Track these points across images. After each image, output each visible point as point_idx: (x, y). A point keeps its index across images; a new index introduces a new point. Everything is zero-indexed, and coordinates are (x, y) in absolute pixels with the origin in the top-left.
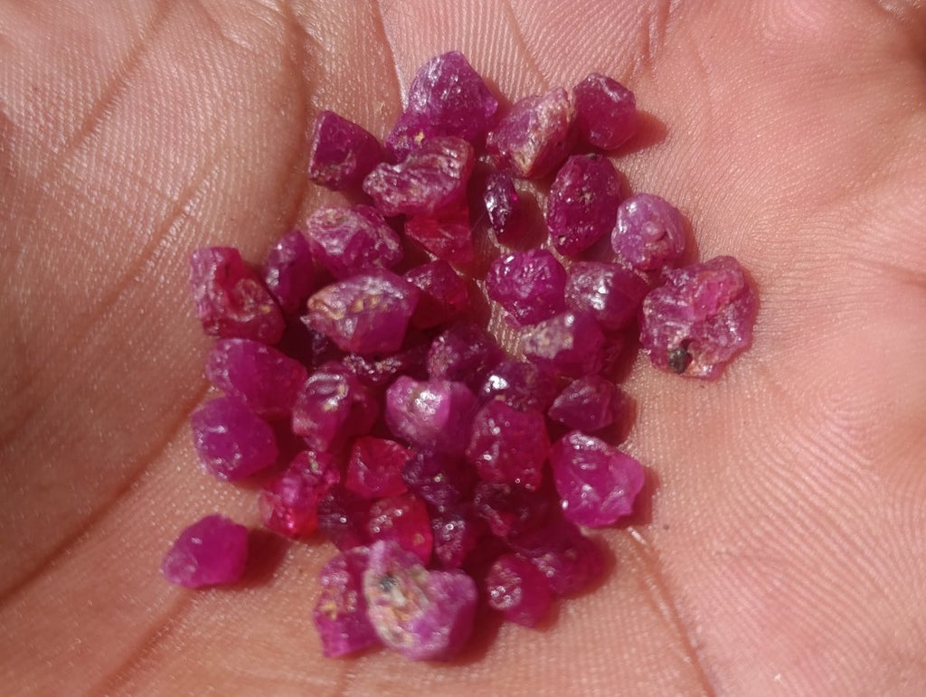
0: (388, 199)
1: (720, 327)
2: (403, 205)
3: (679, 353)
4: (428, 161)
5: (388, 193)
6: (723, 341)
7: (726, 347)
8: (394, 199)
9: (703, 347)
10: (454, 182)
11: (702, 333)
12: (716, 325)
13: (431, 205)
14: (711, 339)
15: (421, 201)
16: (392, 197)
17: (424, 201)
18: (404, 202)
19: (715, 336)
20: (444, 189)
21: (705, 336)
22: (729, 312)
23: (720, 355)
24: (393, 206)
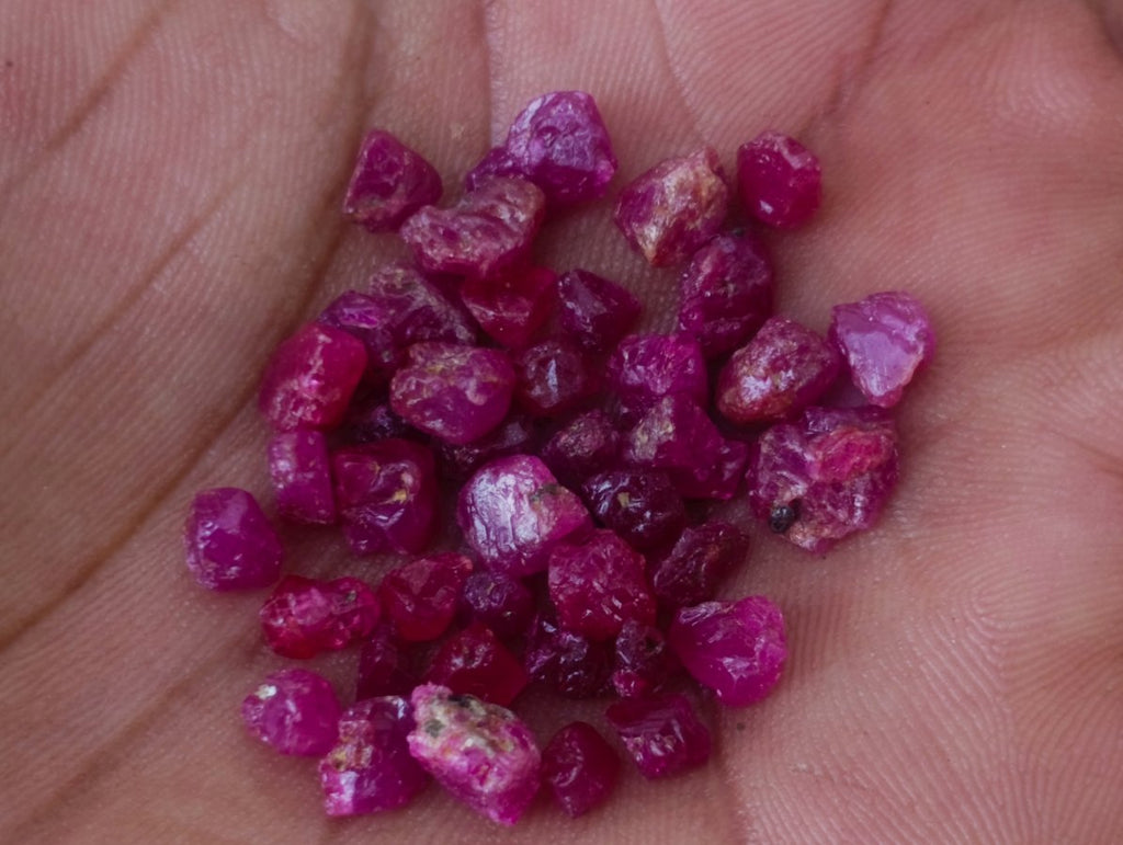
0: (429, 253)
1: (844, 497)
2: (448, 261)
3: (785, 511)
4: (486, 208)
5: (431, 244)
6: (842, 515)
7: (844, 524)
8: (439, 253)
9: (816, 514)
10: (516, 239)
11: (820, 498)
12: (841, 494)
13: (484, 267)
14: (829, 508)
15: (471, 259)
16: (435, 251)
17: (476, 259)
18: (450, 258)
19: (835, 507)
20: (503, 246)
21: (824, 502)
22: (861, 483)
23: (833, 529)
24: (436, 262)
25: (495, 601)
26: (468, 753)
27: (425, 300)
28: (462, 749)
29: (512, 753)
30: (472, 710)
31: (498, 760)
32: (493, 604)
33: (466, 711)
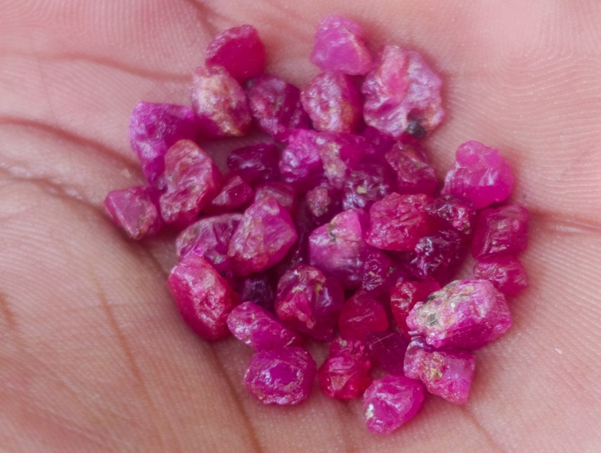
5: (184, 205)
8: (192, 204)
25: (378, 269)
26: (457, 310)
27: (210, 223)
28: (453, 311)
29: (475, 289)
30: (438, 297)
31: (473, 297)
32: (380, 270)
33: (437, 299)
